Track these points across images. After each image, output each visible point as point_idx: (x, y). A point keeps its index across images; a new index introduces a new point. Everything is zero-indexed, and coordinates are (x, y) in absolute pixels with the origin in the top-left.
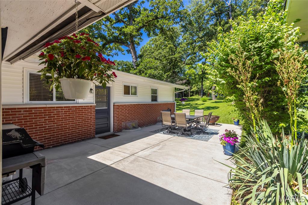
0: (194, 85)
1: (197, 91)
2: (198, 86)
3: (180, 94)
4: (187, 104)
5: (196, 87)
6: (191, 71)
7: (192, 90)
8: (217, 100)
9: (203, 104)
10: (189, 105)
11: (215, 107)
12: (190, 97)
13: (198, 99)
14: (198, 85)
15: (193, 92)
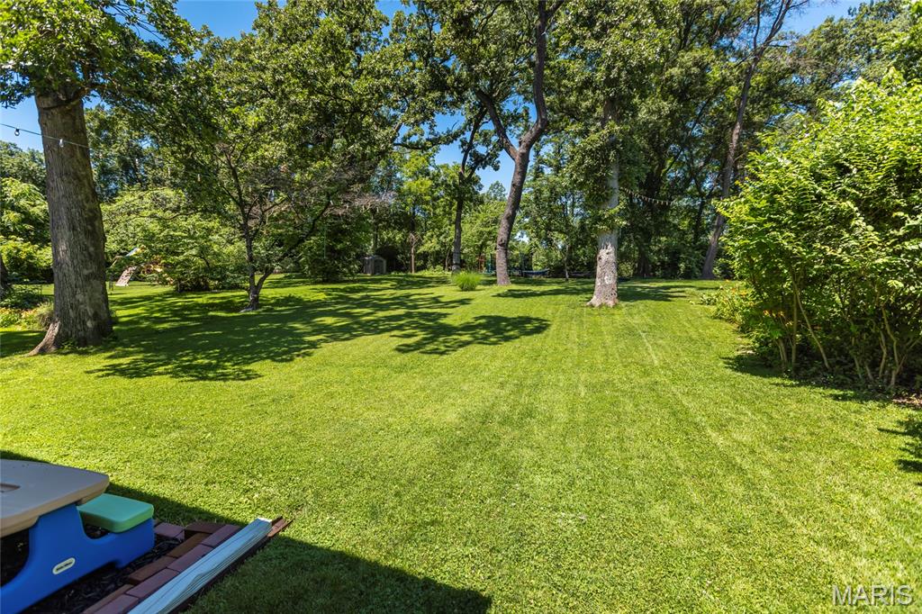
0: (429, 234)
1: (438, 253)
2: (441, 238)
3: (382, 261)
4: (397, 298)
5: (434, 240)
6: (421, 184)
7: (422, 249)
8: (514, 287)
9: (463, 302)
10: (402, 304)
11: (528, 320)
12: (413, 273)
13: (442, 281)
14: (441, 234)
15: (425, 256)
